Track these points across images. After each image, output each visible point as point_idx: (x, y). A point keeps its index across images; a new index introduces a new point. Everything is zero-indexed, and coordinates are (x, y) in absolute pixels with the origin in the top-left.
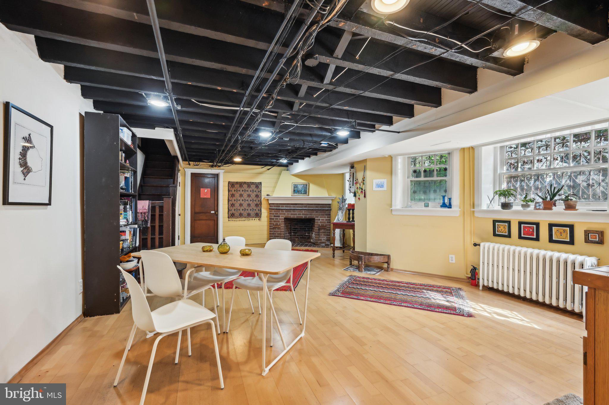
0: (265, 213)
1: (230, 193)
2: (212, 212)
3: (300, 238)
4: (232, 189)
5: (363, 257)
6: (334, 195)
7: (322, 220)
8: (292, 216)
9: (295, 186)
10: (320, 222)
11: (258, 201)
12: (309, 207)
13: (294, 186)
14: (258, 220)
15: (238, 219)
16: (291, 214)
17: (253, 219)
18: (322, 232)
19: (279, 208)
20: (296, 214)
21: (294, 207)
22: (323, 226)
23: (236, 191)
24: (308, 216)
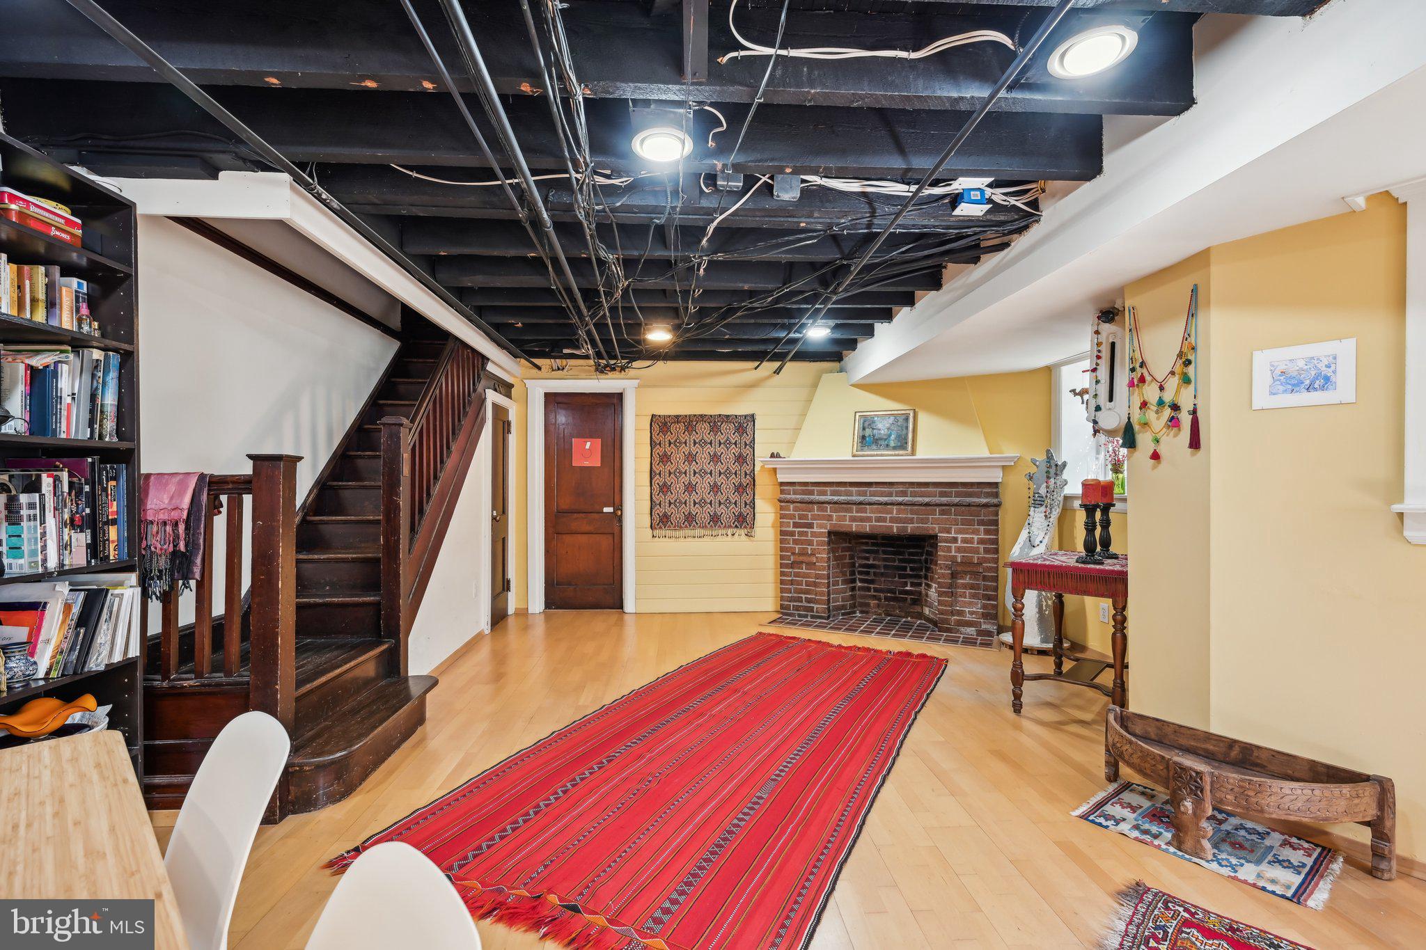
0: (766, 514)
1: (658, 450)
2: (606, 510)
3: (886, 599)
4: (661, 438)
5: (1207, 779)
6: (1010, 451)
7: (964, 541)
8: (854, 527)
9: (866, 424)
10: (959, 550)
11: (743, 475)
12: (914, 495)
13: (862, 421)
14: (744, 537)
15: (681, 533)
16: (853, 519)
17: (730, 532)
18: (965, 586)
19: (812, 497)
20: (869, 519)
21: (859, 494)
22: (967, 563)
23: (676, 443)
24: (910, 528)
